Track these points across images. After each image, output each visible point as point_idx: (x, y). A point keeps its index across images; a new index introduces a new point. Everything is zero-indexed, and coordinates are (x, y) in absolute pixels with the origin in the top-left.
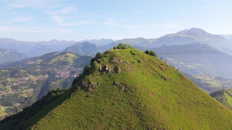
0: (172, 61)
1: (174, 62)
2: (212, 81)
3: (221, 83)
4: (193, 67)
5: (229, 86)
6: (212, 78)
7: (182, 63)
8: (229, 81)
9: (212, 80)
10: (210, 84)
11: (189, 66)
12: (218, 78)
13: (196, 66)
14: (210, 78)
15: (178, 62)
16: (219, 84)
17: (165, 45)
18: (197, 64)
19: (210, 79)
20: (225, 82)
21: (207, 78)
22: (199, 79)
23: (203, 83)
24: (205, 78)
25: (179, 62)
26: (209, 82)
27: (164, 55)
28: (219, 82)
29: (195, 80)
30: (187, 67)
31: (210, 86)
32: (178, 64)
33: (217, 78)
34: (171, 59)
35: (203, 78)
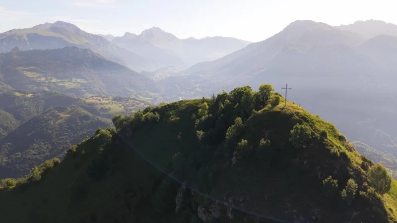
0: (37, 78)
1: (39, 79)
2: (111, 105)
3: (123, 105)
4: (73, 86)
5: (133, 108)
6: (109, 99)
7: (54, 80)
8: (132, 101)
9: (110, 103)
10: (110, 109)
11: (68, 85)
12: (117, 99)
13: (79, 83)
14: (107, 100)
15: (47, 80)
16: (120, 107)
17: (16, 48)
18: (79, 80)
19: (107, 102)
20: (127, 104)
21: (103, 101)
22: (93, 103)
23: (99, 109)
24: (100, 100)
25: (49, 78)
26: (107, 107)
27: (18, 68)
28: (120, 105)
29: (86, 106)
30: (64, 86)
31: (110, 112)
32: (47, 82)
33: (115, 99)
34: (33, 73)
35: (97, 101)
